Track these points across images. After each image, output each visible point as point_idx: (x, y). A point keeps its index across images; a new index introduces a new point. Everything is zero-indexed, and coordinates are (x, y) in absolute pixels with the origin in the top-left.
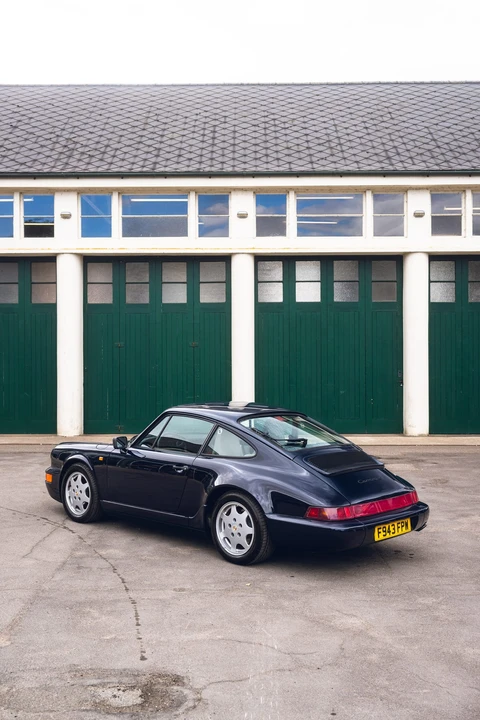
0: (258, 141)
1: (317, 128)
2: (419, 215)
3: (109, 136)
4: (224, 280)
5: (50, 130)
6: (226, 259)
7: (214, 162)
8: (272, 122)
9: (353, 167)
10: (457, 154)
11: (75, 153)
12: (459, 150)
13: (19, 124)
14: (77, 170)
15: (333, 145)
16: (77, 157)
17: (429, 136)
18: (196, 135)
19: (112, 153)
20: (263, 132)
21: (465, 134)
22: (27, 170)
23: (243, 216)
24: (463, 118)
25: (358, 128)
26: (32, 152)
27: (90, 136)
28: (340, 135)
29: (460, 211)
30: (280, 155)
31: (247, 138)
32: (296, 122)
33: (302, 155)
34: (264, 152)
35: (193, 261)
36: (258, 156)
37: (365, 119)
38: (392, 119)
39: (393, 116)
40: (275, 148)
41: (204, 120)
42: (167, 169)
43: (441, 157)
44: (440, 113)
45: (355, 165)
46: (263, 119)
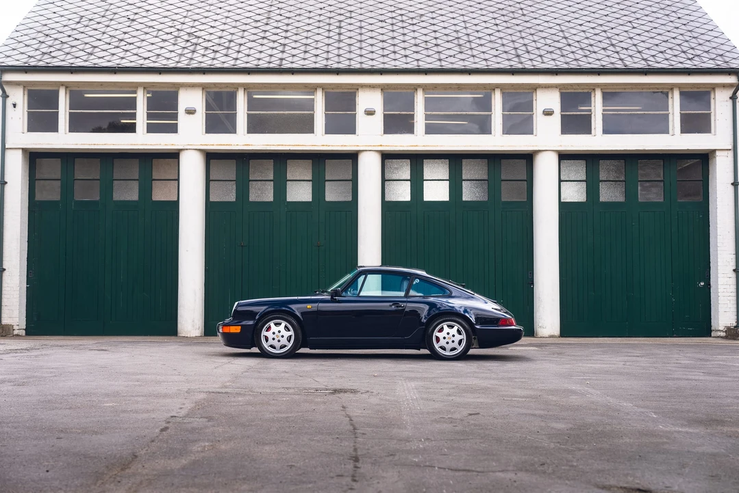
0: (385, 38)
1: (446, 25)
2: (548, 113)
3: (232, 31)
4: (350, 177)
5: (170, 24)
6: (353, 157)
7: (342, 59)
8: (400, 18)
9: (482, 65)
10: (588, 53)
11: (198, 47)
12: (590, 48)
13: (137, 16)
14: (203, 65)
15: (461, 42)
16: (202, 52)
17: (561, 34)
18: (321, 31)
19: (237, 48)
20: (390, 27)
21: (597, 32)
22: (152, 65)
23: (370, 113)
24: (596, 15)
25: (488, 25)
26: (154, 47)
27: (211, 30)
28: (469, 31)
29: (590, 111)
30: (408, 52)
31: (374, 34)
32: (423, 18)
33: (430, 53)
34: (392, 48)
35: (318, 159)
36: (386, 52)
37: (496, 16)
38: (524, 15)
39: (525, 12)
40: (403, 45)
41: (329, 15)
42: (294, 66)
43: (571, 55)
44: (574, 10)
45: (484, 63)
46: (390, 15)
